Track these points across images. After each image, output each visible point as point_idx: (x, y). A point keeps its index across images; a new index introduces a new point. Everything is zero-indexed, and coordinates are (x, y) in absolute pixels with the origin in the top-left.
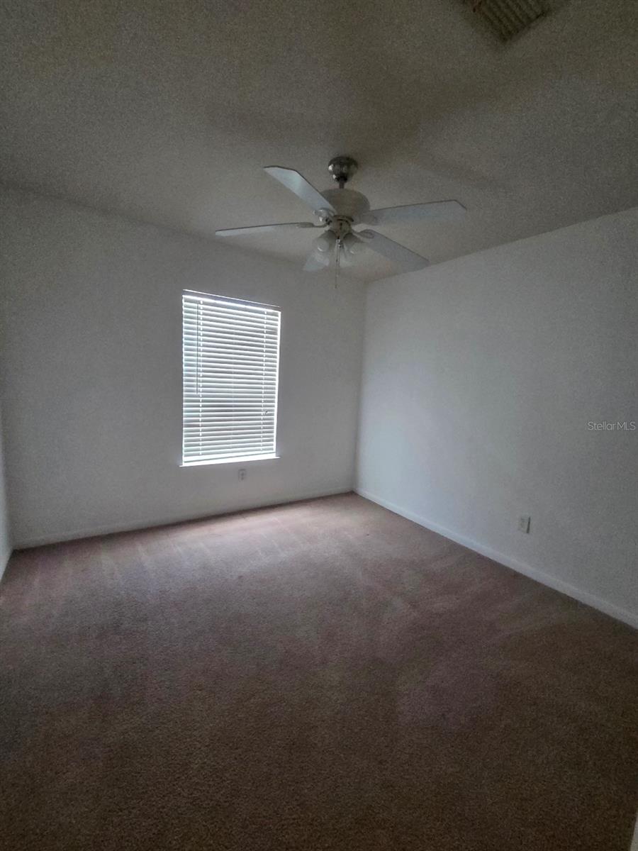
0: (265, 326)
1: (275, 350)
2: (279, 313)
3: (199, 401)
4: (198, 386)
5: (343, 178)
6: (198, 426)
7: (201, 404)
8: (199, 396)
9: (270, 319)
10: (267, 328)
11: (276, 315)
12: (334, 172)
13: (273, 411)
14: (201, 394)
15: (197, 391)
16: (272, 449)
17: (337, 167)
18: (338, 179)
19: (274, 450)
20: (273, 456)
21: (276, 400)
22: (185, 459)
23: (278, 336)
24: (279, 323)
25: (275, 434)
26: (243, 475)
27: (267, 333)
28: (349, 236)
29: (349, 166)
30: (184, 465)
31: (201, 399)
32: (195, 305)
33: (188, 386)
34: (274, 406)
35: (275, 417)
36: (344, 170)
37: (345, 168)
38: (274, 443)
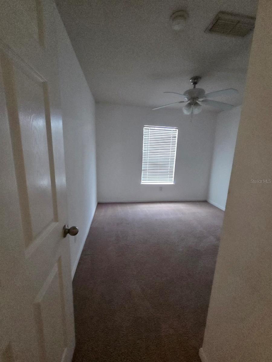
0: (172, 135)
1: (175, 144)
2: (177, 130)
3: (147, 163)
4: (147, 158)
5: (195, 83)
6: (147, 171)
7: (148, 164)
8: (147, 161)
9: (174, 132)
10: (172, 136)
11: (176, 131)
12: (192, 82)
13: (173, 167)
14: (148, 160)
15: (147, 159)
16: (172, 181)
17: (193, 80)
18: (193, 84)
19: (173, 181)
20: (173, 183)
21: (175, 162)
22: (142, 182)
23: (177, 139)
24: (177, 134)
25: (173, 175)
26: (161, 189)
27: (172, 138)
28: (196, 104)
29: (197, 79)
30: (142, 184)
31: (148, 162)
32: (148, 130)
33: (144, 158)
34: (173, 165)
35: (174, 169)
36: (196, 81)
37: (196, 80)
38: (173, 178)
